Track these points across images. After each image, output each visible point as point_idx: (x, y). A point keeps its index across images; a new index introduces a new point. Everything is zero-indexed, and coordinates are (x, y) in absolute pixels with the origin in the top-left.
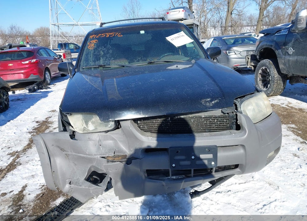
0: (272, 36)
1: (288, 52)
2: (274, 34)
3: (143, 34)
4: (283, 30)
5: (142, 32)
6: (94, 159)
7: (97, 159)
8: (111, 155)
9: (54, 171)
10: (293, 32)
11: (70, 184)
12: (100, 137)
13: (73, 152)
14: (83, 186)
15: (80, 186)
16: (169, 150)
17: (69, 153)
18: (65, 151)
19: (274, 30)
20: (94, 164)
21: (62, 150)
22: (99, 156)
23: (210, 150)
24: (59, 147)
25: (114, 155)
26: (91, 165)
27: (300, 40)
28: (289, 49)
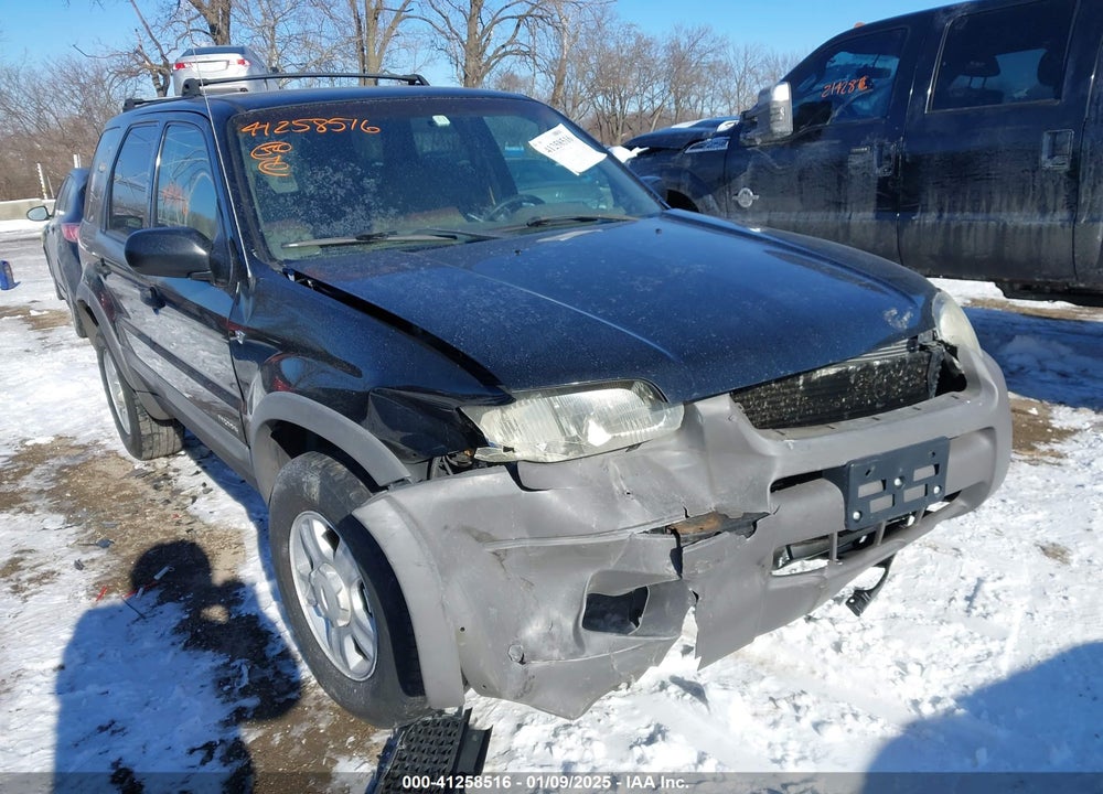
0: (674, 154)
1: (737, 203)
2: (679, 150)
3: (444, 128)
4: (709, 140)
5: (441, 120)
6: (622, 542)
7: (632, 542)
8: (677, 519)
9: (463, 629)
10: (747, 143)
11: (522, 662)
12: (614, 467)
13: (527, 536)
14: (588, 652)
15: (574, 655)
16: (849, 468)
17: (509, 546)
18: (493, 540)
19: (680, 137)
20: (612, 565)
21: (482, 538)
22: (636, 531)
23: (936, 453)
24: (468, 530)
25: (687, 516)
26: (596, 571)
27: (773, 167)
28: (741, 192)
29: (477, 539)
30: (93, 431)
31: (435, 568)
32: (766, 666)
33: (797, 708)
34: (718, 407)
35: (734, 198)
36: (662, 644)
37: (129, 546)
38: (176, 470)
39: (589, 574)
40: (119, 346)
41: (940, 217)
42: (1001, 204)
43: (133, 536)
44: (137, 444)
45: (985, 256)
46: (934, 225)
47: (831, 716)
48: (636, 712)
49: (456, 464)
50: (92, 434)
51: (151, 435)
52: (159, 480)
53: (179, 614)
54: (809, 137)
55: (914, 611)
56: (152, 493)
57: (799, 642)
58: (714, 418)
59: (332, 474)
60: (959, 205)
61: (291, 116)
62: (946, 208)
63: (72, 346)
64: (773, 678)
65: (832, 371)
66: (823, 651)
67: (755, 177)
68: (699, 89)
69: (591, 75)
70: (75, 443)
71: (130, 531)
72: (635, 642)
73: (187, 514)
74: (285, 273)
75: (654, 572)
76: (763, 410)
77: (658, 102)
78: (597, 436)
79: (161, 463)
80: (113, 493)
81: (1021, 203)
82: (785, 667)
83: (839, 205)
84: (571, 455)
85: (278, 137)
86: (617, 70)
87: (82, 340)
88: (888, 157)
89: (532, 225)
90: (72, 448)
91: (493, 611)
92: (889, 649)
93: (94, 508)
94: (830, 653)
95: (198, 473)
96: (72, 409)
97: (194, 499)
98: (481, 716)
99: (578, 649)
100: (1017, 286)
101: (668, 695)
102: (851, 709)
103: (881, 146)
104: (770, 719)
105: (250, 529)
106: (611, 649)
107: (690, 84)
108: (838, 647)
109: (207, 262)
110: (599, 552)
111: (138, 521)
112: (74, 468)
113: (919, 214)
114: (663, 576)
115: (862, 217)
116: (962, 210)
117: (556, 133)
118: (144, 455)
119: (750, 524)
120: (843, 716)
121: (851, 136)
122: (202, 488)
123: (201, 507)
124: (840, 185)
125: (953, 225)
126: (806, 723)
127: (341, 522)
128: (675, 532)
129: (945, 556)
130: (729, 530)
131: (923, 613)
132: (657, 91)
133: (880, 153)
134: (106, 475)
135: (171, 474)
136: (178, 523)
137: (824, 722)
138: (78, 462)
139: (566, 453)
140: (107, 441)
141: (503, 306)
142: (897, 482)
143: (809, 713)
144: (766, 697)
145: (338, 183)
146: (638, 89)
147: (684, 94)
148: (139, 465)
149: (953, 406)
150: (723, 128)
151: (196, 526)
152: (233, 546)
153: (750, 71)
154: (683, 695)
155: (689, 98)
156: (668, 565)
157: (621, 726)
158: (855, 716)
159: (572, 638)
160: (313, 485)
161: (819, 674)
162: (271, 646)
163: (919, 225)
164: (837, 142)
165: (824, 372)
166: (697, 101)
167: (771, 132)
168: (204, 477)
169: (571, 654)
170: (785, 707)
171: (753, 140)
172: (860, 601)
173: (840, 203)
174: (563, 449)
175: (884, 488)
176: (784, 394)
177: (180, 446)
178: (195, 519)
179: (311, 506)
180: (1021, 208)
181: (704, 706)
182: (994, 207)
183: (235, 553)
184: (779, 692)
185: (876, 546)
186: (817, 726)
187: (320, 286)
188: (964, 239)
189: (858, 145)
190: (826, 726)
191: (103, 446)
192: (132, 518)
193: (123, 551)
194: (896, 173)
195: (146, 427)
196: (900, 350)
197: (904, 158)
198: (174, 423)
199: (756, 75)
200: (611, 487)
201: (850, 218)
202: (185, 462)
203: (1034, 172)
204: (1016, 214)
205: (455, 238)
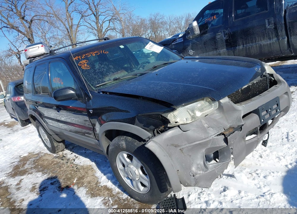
2: (170, 44)
3: (123, 48)
4: (178, 40)
6: (210, 140)
7: (213, 139)
8: (223, 131)
9: (178, 170)
10: (188, 38)
11: (194, 176)
12: (203, 121)
13: (187, 143)
14: (209, 170)
15: (206, 171)
16: (259, 109)
17: (183, 147)
18: (179, 146)
19: (170, 40)
20: (209, 146)
21: (176, 146)
22: (213, 136)
23: (276, 101)
24: (172, 145)
25: (225, 130)
26: (206, 149)
27: (197, 43)
28: (189, 51)
29: (175, 147)
30: (38, 149)
31: (168, 156)
32: (244, 166)
33: (258, 174)
34: (225, 100)
35: (188, 53)
36: (227, 163)
37: (63, 176)
38: (66, 154)
39: (204, 150)
40: (45, 124)
41: (243, 46)
42: (258, 40)
43: (62, 173)
44: (53, 150)
45: (258, 54)
46: (242, 48)
47: (267, 174)
48: (217, 185)
49: (160, 130)
50: (38, 150)
51: (57, 146)
52: (62, 158)
53: (85, 189)
54: (205, 33)
55: (275, 144)
56: (62, 161)
57: (251, 158)
58: (225, 103)
59: (128, 140)
60: (248, 42)
61: (85, 53)
62: (245, 44)
63: (21, 129)
64: (248, 168)
65: (246, 86)
66: (258, 159)
67: (192, 46)
68: (160, 29)
69: (131, 31)
70: (34, 154)
71: (61, 172)
72: (220, 164)
73: (74, 164)
74: (99, 93)
75: (220, 145)
76: (233, 100)
77: (150, 35)
78: (198, 114)
79: (61, 153)
80: (52, 164)
81: (264, 38)
82: (249, 165)
83: (216, 49)
84: (193, 120)
85: (84, 59)
86: (138, 29)
87: (23, 127)
88: (226, 34)
89: (154, 68)
90: (34, 155)
91: (184, 164)
92: (273, 154)
93: (48, 169)
94: (260, 159)
95: (72, 153)
96: (29, 145)
97: (74, 160)
98: (178, 195)
99: (206, 169)
100: (266, 60)
101: (224, 178)
102: (271, 171)
103: (224, 32)
104: (252, 178)
105: (93, 164)
106: (215, 168)
107: (157, 28)
108: (261, 157)
109: (75, 94)
110: (205, 144)
111: (62, 169)
112: (38, 160)
113: (238, 47)
114: (223, 146)
115: (224, 50)
116: (249, 43)
117: (150, 44)
118: (56, 152)
119: (240, 128)
120: (270, 173)
121: (215, 31)
122: (75, 157)
123: (77, 162)
124: (215, 44)
125: (247, 47)
126: (262, 177)
127: (134, 152)
128: (223, 134)
129: (276, 129)
130: (237, 130)
131: (277, 144)
132: (149, 32)
133: (224, 33)
134: (47, 160)
135: (65, 155)
136: (73, 167)
137: (266, 176)
138: (38, 158)
139: (192, 120)
140: (43, 151)
141: (163, 87)
142: (270, 110)
143: (261, 175)
144: (248, 173)
145: (103, 67)
146: (144, 32)
147: (156, 31)
148: (55, 155)
149: (276, 89)
150: (180, 36)
151: (78, 167)
152: (91, 169)
153: (171, 22)
154: (228, 177)
155: (158, 32)
156: (224, 143)
157: (215, 189)
158: (273, 172)
159: (204, 167)
160: (123, 144)
161: (259, 164)
162: (113, 192)
163: (238, 49)
164: (212, 33)
165: (244, 87)
166: (160, 32)
167: (195, 34)
168: (74, 154)
169: (205, 171)
170: (254, 174)
171: (190, 37)
172: (265, 143)
173: (217, 48)
174: (191, 119)
175: (267, 112)
176: (237, 94)
177: (65, 148)
178: (77, 165)
179: (123, 150)
180: (264, 39)
181: (235, 179)
182: (257, 41)
183: (92, 171)
184: (250, 171)
185: (267, 128)
186: (265, 177)
187: (111, 93)
188: (251, 51)
189: (218, 33)
190: (268, 177)
191: (43, 153)
192: (60, 169)
193: (62, 177)
194: (229, 37)
195: (56, 144)
196: (259, 78)
197: (231, 33)
198: (63, 142)
199: (173, 22)
200: (204, 127)
201: (220, 51)
202: (67, 152)
203: (265, 30)
204: (263, 41)
205: (137, 75)
